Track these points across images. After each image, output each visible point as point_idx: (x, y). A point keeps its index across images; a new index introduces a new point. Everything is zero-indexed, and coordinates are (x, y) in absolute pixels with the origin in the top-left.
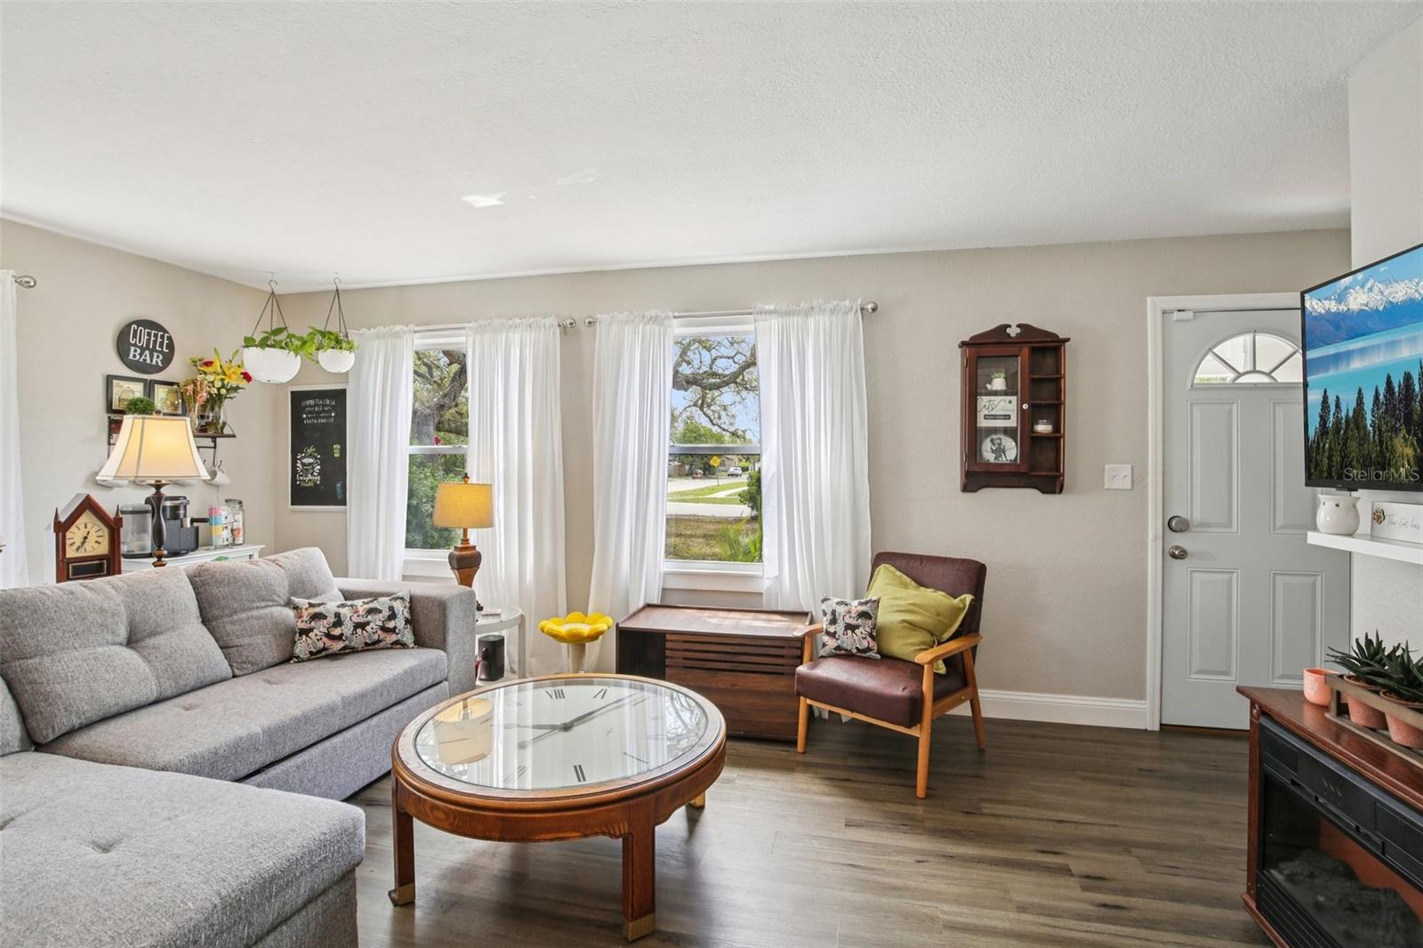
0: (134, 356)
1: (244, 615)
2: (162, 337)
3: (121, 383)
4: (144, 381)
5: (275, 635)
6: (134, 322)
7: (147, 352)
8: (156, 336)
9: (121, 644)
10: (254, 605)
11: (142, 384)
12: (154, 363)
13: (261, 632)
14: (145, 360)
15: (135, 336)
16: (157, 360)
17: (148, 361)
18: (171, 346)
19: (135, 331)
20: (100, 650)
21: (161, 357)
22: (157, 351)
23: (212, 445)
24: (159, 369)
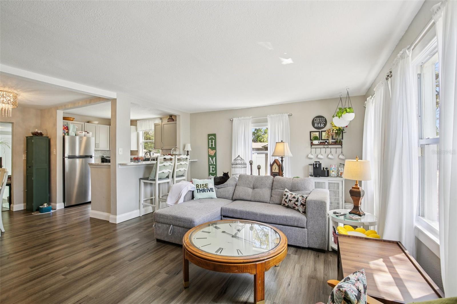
0: (316, 126)
1: (277, 190)
2: (323, 119)
3: (313, 133)
4: (319, 132)
5: (280, 197)
6: (315, 117)
7: (319, 124)
8: (321, 119)
9: (251, 188)
10: (280, 188)
11: (318, 132)
12: (321, 126)
13: (278, 195)
14: (319, 126)
15: (316, 121)
16: (322, 125)
17: (320, 126)
18: (326, 121)
19: (316, 119)
20: (246, 188)
21: (323, 124)
22: (322, 123)
23: (341, 147)
24: (323, 128)
